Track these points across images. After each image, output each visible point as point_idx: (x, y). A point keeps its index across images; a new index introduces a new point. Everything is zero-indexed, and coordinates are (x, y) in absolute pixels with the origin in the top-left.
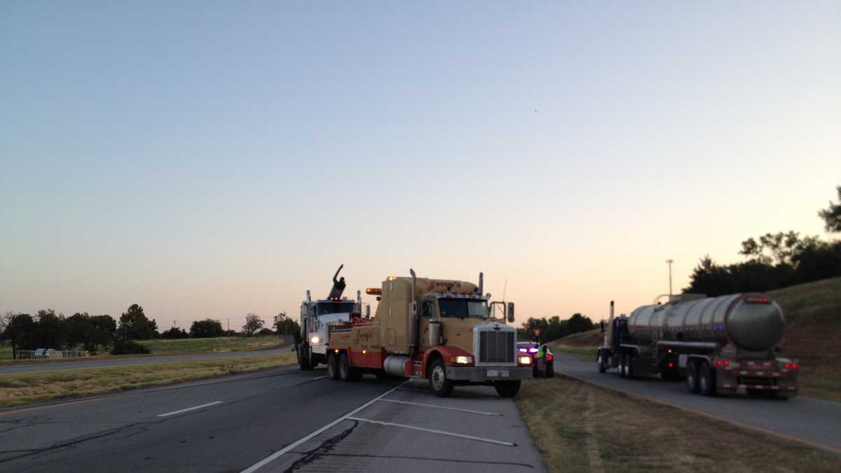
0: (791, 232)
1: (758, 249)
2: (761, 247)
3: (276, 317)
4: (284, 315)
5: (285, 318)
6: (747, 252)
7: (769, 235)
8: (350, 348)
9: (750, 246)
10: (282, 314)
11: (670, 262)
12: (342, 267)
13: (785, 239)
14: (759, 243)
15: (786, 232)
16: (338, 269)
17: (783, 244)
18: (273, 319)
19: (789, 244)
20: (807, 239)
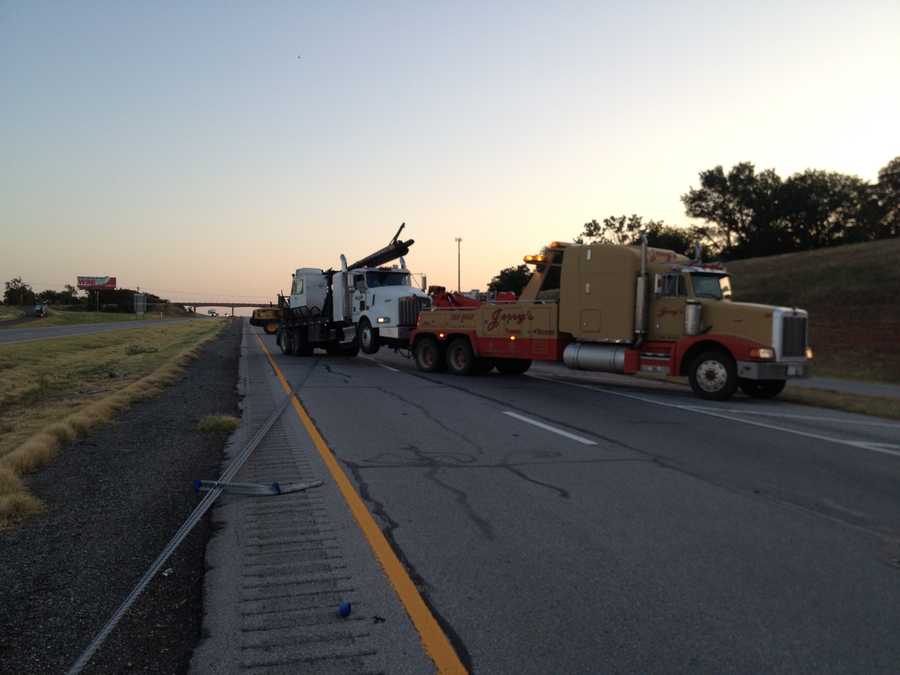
0: (634, 216)
1: (601, 232)
2: (604, 230)
3: (8, 283)
4: (19, 282)
5: (20, 285)
6: (590, 234)
7: (612, 218)
8: (474, 332)
9: (593, 228)
10: (16, 280)
11: (460, 240)
12: (403, 226)
13: (627, 222)
14: (602, 225)
15: (629, 215)
16: (398, 229)
17: (625, 228)
18: (5, 286)
19: (631, 228)
20: (652, 225)
